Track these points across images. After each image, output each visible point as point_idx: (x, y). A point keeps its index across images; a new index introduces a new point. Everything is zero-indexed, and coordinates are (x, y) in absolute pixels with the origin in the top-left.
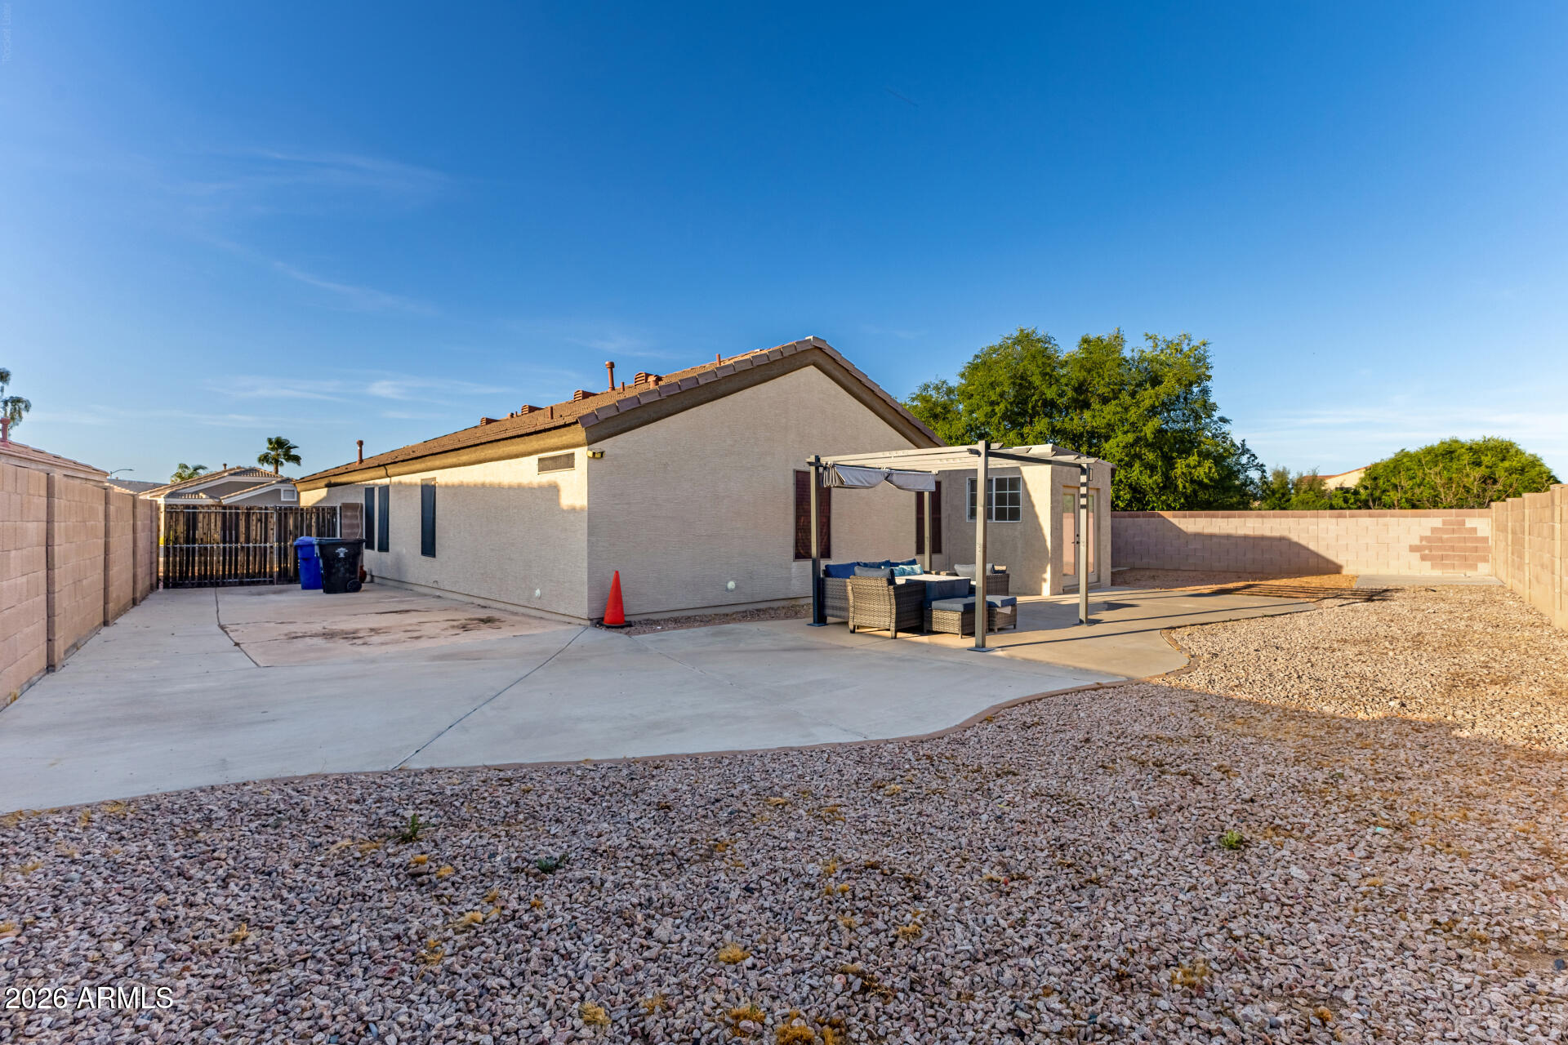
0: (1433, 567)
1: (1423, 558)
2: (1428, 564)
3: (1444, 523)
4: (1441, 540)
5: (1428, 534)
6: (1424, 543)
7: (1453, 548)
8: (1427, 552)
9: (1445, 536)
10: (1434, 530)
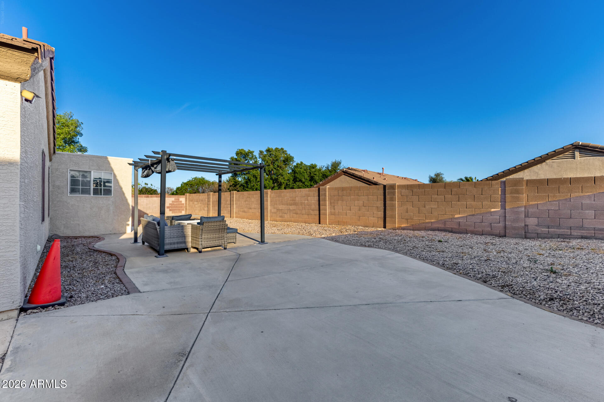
0: (172, 213)
1: (170, 210)
2: (171, 212)
3: (175, 199)
4: (174, 204)
5: (171, 203)
6: (170, 206)
7: (177, 207)
8: (171, 208)
9: (175, 203)
10: (173, 201)
